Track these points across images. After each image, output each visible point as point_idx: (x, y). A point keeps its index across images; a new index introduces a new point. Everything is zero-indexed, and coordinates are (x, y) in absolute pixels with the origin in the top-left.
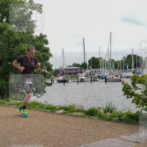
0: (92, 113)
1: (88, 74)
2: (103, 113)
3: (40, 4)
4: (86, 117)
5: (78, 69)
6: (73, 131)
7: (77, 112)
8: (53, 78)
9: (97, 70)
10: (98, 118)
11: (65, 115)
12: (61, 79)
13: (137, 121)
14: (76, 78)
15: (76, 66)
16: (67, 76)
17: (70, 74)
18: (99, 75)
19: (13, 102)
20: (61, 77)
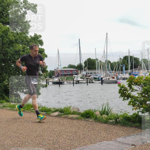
0: (88, 116)
1: (83, 76)
2: (100, 115)
3: (35, 4)
4: (81, 120)
5: (73, 70)
6: (68, 134)
7: (72, 114)
8: (48, 79)
9: (93, 71)
10: (94, 120)
11: (60, 117)
12: (57, 81)
13: (133, 123)
14: (71, 79)
15: (72, 68)
16: (63, 77)
17: (65, 75)
18: (95, 77)
19: (7, 104)
20: (56, 78)
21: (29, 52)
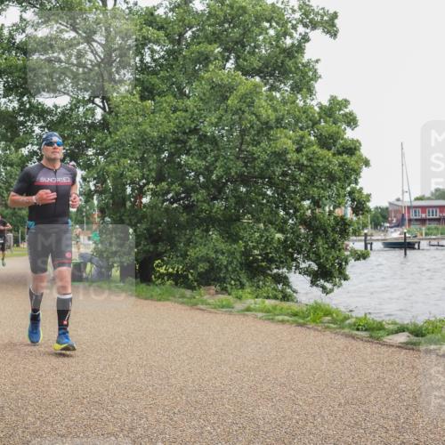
8: (369, 234)
11: (413, 349)
12: (396, 239)
14: (442, 234)
16: (414, 228)
17: (423, 221)
19: (255, 303)
20: (395, 231)
21: (314, 153)
